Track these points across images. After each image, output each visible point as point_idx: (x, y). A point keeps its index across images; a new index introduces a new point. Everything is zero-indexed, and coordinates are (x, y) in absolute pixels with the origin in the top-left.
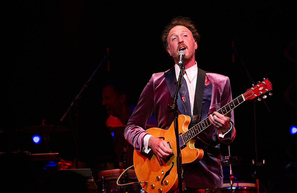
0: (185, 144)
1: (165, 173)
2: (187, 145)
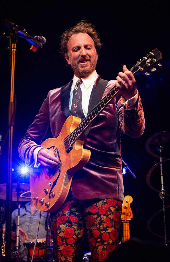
0: (71, 146)
1: (52, 184)
2: (73, 147)
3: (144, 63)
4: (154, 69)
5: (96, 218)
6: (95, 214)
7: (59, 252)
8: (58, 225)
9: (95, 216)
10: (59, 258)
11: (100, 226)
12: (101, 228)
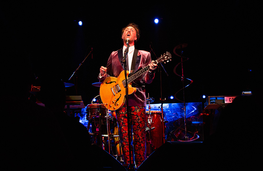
1: (117, 99)
2: (128, 86)
3: (164, 58)
4: (168, 61)
5: (136, 117)
6: (136, 115)
7: (122, 130)
8: (120, 117)
9: (136, 116)
10: (122, 131)
11: (138, 121)
12: (139, 122)
